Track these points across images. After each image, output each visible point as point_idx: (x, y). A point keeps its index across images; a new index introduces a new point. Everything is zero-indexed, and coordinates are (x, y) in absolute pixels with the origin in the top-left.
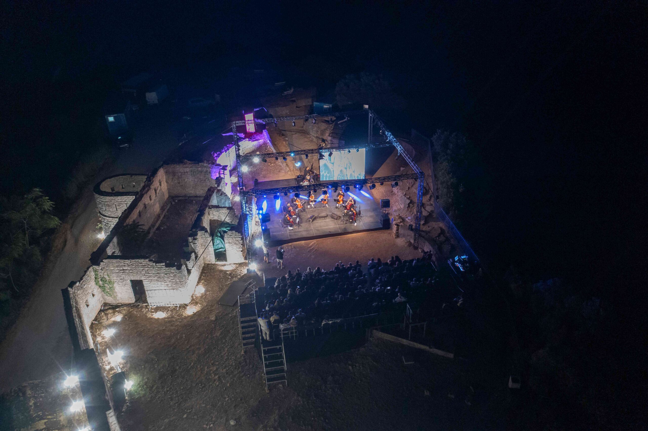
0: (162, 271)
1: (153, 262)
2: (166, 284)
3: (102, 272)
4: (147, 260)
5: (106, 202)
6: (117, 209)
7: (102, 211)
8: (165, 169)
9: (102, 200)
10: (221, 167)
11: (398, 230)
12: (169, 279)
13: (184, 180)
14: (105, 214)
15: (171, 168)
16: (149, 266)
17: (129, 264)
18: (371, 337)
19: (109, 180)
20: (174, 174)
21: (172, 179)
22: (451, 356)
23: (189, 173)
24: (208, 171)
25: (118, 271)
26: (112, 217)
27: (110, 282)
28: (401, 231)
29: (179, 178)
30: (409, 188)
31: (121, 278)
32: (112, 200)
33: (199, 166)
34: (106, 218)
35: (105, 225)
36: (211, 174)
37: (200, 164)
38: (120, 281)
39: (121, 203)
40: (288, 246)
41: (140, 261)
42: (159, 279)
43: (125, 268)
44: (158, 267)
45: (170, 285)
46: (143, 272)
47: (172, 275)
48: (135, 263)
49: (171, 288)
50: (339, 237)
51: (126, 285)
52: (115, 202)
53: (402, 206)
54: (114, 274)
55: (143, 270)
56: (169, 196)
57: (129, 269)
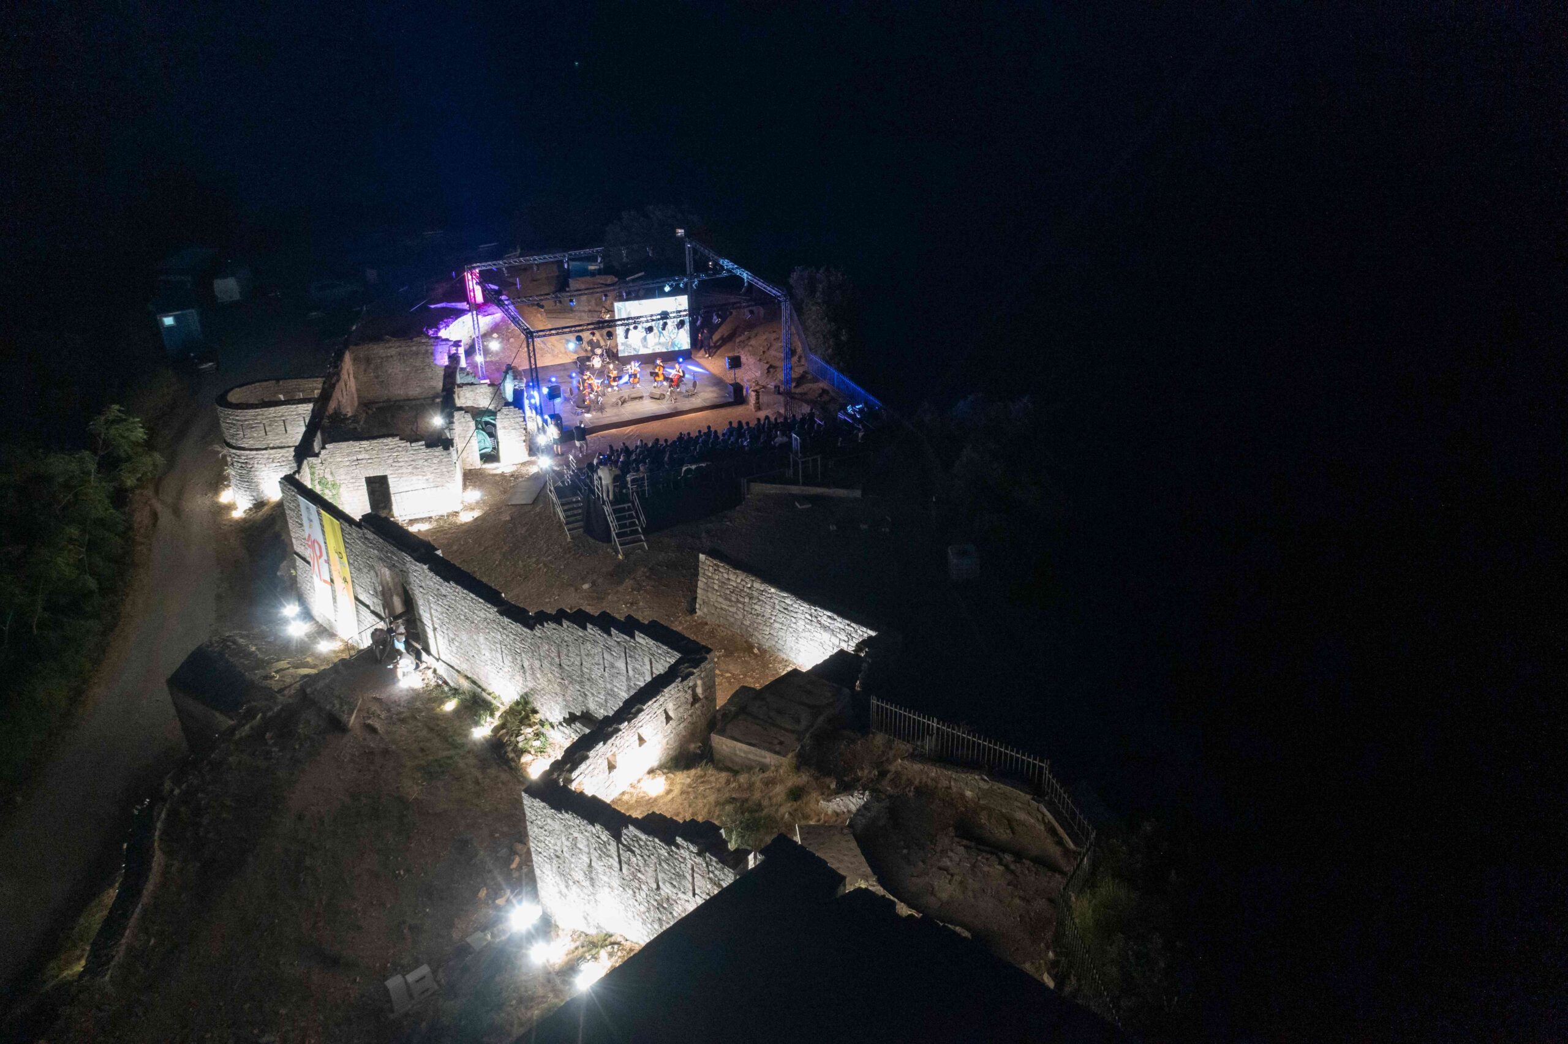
0: (421, 456)
1: (407, 442)
2: (425, 478)
3: (323, 468)
4: (398, 438)
5: (246, 420)
6: (266, 432)
7: (237, 440)
8: (353, 353)
9: (237, 418)
10: (452, 343)
11: (758, 398)
12: (431, 469)
13: (386, 371)
14: (242, 446)
15: (363, 350)
16: (400, 449)
17: (368, 449)
18: (748, 494)
19: (238, 390)
20: (368, 360)
21: (365, 370)
22: (858, 493)
23: (395, 358)
24: (430, 351)
25: (348, 464)
26: (257, 449)
27: (333, 485)
28: (764, 399)
29: (376, 369)
30: (764, 352)
31: (352, 475)
32: (258, 415)
33: (414, 343)
34: (243, 452)
35: (242, 467)
36: (434, 356)
37: (415, 339)
38: (351, 481)
39: (274, 421)
40: (592, 437)
41: (385, 441)
42: (414, 471)
43: (360, 457)
44: (414, 448)
45: (431, 480)
46: (390, 461)
47: (436, 462)
48: (377, 445)
49: (432, 485)
50: (669, 420)
51: (360, 488)
52: (263, 419)
53: (758, 374)
54: (342, 469)
55: (389, 456)
56: (360, 404)
57: (367, 457)
